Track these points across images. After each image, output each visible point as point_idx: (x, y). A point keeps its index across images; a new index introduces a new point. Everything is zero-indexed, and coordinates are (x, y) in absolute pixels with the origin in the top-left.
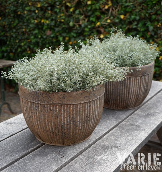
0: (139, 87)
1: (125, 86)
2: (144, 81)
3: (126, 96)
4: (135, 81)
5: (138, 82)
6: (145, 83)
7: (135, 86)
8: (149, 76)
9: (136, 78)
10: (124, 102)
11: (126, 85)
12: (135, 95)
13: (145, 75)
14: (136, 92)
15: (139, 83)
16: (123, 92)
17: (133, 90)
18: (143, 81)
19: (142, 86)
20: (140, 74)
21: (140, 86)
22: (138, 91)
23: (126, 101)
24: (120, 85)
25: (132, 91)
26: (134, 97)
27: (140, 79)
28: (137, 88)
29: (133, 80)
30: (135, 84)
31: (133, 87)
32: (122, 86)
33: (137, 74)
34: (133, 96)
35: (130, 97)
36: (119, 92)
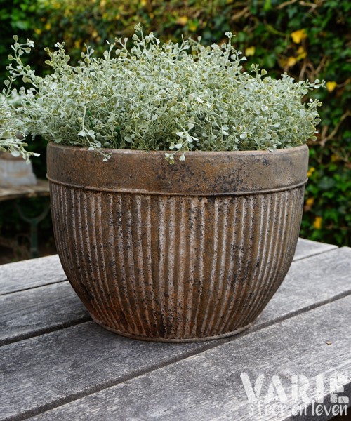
0: (203, 247)
1: (134, 233)
2: (230, 225)
3: (146, 283)
4: (178, 219)
5: (193, 221)
6: (237, 233)
7: (182, 242)
8: (257, 206)
9: (183, 205)
10: (142, 309)
11: (139, 232)
12: (186, 281)
13: (234, 196)
14: (191, 267)
15: (198, 227)
16: (131, 263)
17: (172, 257)
18: (225, 223)
19: (220, 244)
20: (204, 186)
21: (209, 242)
22: (197, 266)
23: (149, 305)
24: (116, 229)
25: (172, 262)
26: (180, 288)
27: (203, 210)
28: (192, 250)
29: (168, 209)
30: (183, 229)
31: (172, 243)
32: (125, 232)
33: (187, 186)
34: (175, 282)
35: (162, 290)
36: (113, 259)
